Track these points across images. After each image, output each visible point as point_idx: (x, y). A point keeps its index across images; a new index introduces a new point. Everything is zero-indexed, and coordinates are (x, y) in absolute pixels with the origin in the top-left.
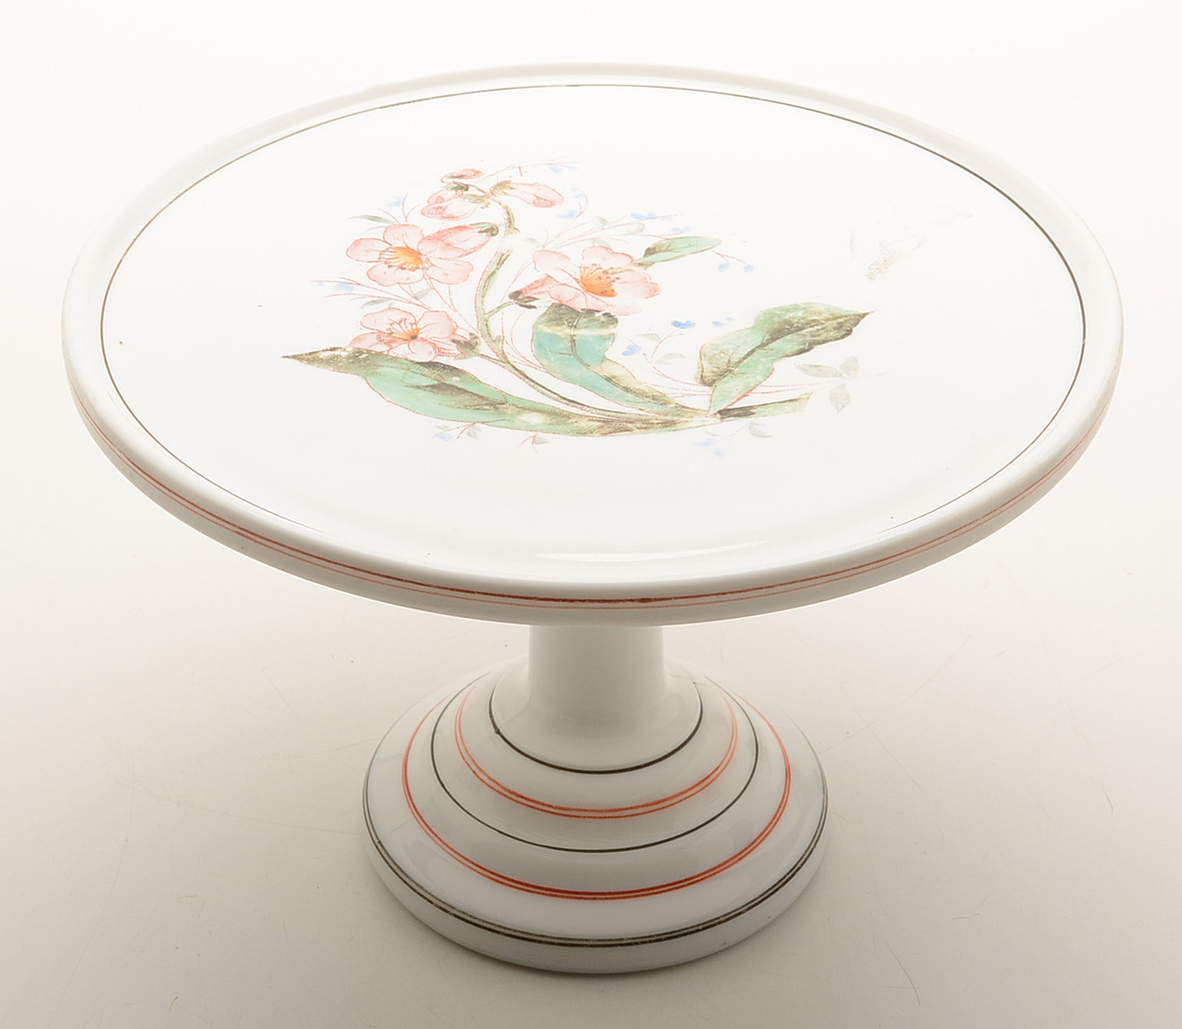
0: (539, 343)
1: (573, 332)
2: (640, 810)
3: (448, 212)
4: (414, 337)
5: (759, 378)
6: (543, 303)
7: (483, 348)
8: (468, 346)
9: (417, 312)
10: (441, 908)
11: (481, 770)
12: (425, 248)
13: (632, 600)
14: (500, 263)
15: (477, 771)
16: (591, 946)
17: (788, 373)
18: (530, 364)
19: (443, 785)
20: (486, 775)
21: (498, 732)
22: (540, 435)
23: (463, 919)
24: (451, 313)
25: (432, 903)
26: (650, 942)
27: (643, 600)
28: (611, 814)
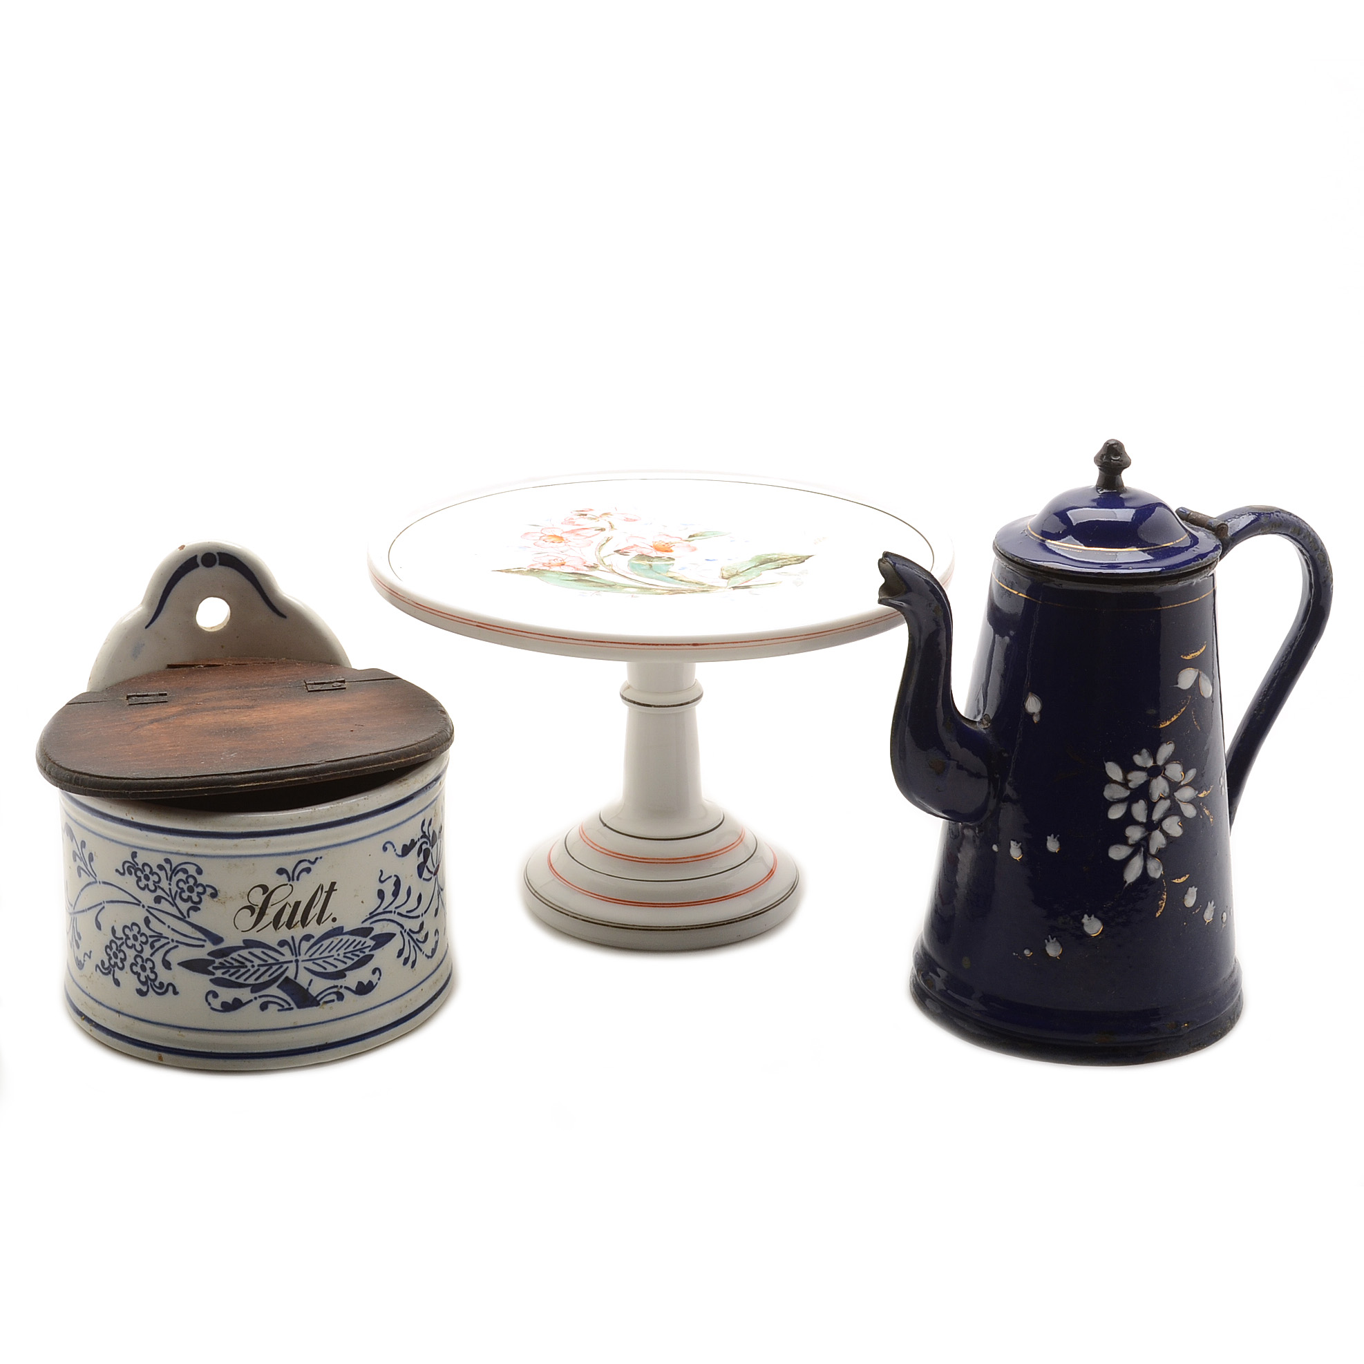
0: (632, 566)
1: (650, 563)
2: (689, 860)
3: (576, 523)
4: (563, 565)
5: (754, 577)
6: (633, 554)
7: (601, 567)
8: (594, 567)
9: (564, 557)
10: (574, 917)
11: (596, 845)
12: (564, 536)
13: (689, 645)
14: (607, 541)
15: (593, 846)
16: (662, 930)
17: (768, 575)
18: (627, 573)
19: (573, 858)
20: (598, 846)
21: (605, 825)
22: (635, 595)
23: (587, 921)
24: (582, 557)
25: (568, 915)
26: (696, 928)
27: (694, 645)
28: (672, 861)
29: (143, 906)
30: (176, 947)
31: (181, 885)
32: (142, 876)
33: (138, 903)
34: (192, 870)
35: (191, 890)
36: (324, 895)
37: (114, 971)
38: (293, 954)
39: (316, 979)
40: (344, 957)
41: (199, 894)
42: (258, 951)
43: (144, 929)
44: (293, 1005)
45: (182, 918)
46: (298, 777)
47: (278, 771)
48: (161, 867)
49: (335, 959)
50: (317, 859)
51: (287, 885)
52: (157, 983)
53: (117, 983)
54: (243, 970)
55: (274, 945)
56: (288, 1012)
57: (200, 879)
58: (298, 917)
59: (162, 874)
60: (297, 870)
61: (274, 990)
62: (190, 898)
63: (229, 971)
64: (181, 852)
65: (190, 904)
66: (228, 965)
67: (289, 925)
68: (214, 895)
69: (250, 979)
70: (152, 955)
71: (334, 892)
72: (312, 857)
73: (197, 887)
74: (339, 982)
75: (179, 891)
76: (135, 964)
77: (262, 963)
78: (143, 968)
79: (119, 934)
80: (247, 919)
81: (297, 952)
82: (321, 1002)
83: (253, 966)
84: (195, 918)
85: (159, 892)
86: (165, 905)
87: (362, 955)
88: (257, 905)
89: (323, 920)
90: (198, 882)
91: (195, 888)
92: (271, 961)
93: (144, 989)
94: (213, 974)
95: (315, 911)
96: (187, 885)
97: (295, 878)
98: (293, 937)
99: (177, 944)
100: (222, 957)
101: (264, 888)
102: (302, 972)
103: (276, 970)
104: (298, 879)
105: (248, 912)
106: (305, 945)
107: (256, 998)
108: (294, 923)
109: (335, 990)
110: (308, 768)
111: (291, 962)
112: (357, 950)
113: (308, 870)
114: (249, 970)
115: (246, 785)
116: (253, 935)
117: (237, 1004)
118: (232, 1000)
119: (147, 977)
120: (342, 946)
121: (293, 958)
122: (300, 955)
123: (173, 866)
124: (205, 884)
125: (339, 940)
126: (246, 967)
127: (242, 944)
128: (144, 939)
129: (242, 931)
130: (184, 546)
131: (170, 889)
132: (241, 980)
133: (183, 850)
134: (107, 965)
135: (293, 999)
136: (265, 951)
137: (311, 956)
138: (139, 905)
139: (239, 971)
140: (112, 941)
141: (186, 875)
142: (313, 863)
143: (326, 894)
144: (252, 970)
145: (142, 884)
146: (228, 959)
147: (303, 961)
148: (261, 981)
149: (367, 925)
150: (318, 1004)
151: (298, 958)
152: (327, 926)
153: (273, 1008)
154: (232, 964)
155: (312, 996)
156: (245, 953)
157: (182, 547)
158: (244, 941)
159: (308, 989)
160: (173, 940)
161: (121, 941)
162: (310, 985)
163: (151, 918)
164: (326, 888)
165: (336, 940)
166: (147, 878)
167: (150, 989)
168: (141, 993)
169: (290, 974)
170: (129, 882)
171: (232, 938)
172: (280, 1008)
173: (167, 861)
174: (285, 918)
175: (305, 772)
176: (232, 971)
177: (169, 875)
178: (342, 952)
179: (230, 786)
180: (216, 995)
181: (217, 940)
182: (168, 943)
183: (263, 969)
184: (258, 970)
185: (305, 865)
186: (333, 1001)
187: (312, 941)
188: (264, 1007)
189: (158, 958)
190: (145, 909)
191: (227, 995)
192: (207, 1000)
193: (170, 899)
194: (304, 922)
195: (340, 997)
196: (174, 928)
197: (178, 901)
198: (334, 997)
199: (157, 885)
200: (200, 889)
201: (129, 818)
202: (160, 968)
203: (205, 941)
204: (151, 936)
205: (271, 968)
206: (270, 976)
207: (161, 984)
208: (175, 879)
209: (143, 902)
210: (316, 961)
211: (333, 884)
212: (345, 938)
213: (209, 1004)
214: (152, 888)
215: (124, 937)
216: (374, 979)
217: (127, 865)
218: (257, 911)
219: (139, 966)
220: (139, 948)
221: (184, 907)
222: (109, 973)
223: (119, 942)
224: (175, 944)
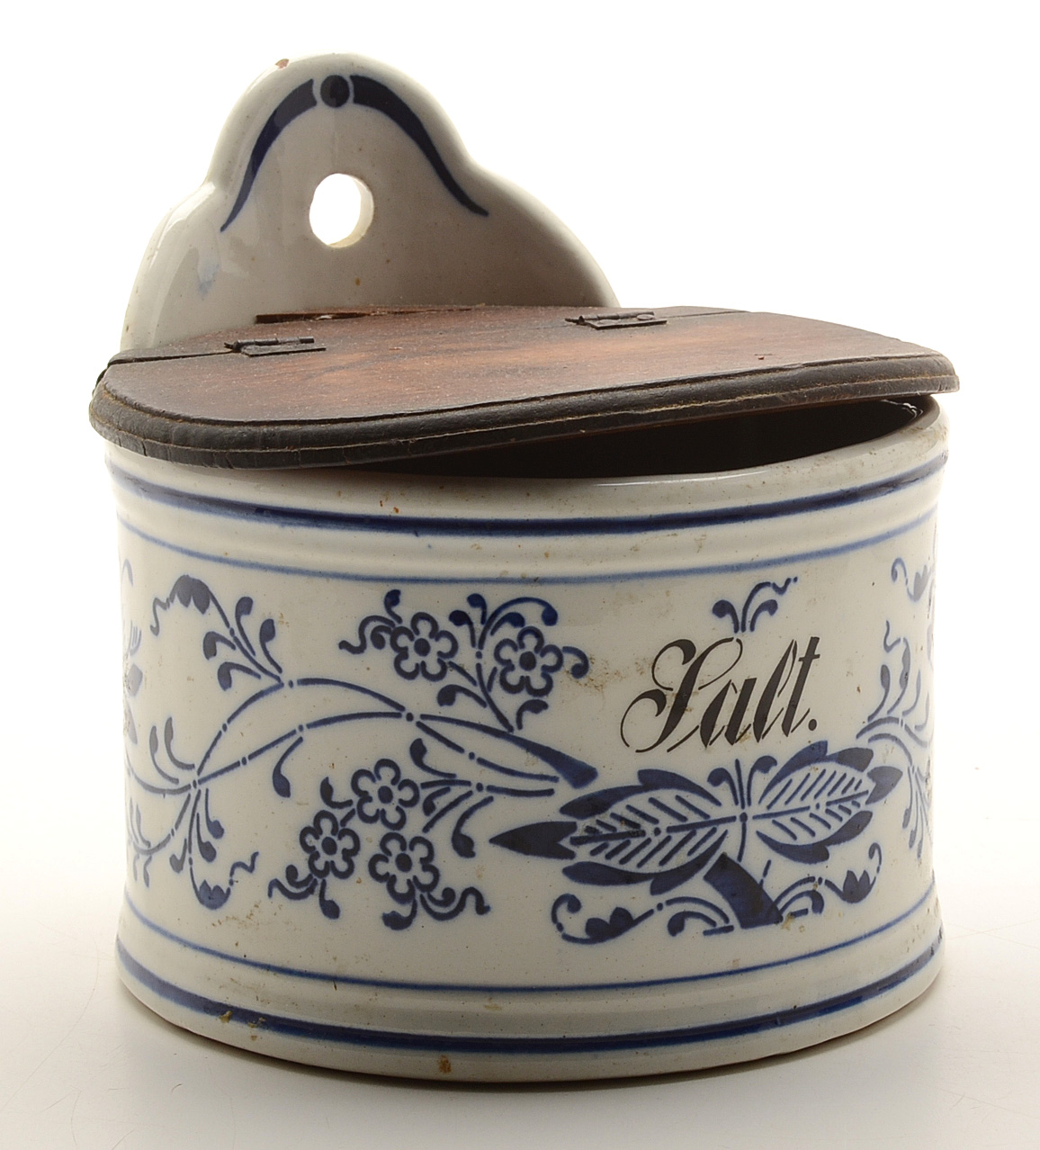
29: (410, 717)
30: (488, 801)
31: (507, 653)
32: (411, 645)
33: (397, 710)
34: (532, 615)
35: (528, 662)
36: (798, 665)
37: (324, 884)
38: (737, 803)
39: (780, 862)
40: (828, 811)
41: (547, 672)
42: (667, 796)
43: (410, 771)
44: (734, 921)
45: (505, 731)
46: (761, 392)
47: (719, 382)
48: (459, 618)
49: (812, 815)
50: (788, 581)
51: (731, 640)
52: (437, 894)
53: (331, 910)
54: (635, 842)
55: (701, 779)
56: (723, 936)
57: (553, 635)
58: (749, 717)
59: (462, 633)
60: (751, 606)
61: (697, 886)
62: (525, 683)
63: (605, 846)
64: (509, 576)
65: (524, 697)
66: (605, 832)
67: (732, 735)
68: (580, 671)
69: (650, 862)
70: (426, 829)
71: (814, 661)
72: (778, 575)
73: (542, 655)
74: (817, 870)
75: (500, 668)
76: (383, 857)
77: (676, 823)
78: (404, 863)
79: (343, 792)
80: (648, 721)
81: (745, 797)
82: (785, 914)
83: (657, 832)
84: (536, 728)
85: (453, 678)
86: (465, 708)
87: (855, 811)
88: (671, 689)
89: (793, 725)
90: (547, 643)
91: (538, 656)
92: (694, 818)
93: (404, 911)
94: (571, 855)
95: (780, 703)
96: (520, 652)
97: (748, 625)
98: (737, 763)
99: (490, 794)
100: (592, 814)
101: (687, 647)
102: (753, 843)
103: (704, 840)
104: (752, 628)
105: (650, 705)
106: (761, 781)
107: (660, 907)
108: (741, 730)
109: (809, 887)
110: (777, 375)
111: (733, 819)
112: (847, 799)
113: (771, 607)
114: (649, 841)
115: (664, 409)
116: (660, 760)
117: (622, 922)
118: (610, 913)
119: (414, 883)
120: (824, 788)
121: (736, 811)
122: (749, 804)
123: (490, 610)
124: (560, 647)
125: (820, 771)
126: (643, 833)
127: (635, 782)
128: (407, 794)
129: (638, 751)
130: (287, 61)
131: (479, 667)
132: (631, 866)
133: (516, 569)
134: (303, 872)
135: (733, 906)
136: (684, 795)
137: (769, 807)
138: (398, 716)
139: (628, 843)
140: (321, 815)
141: (519, 630)
142: (781, 591)
143: (801, 663)
144: (656, 841)
145: (408, 666)
146: (606, 817)
147: (755, 817)
148: (672, 865)
149: (863, 743)
150: (777, 918)
151: (748, 810)
152: (801, 738)
153: (694, 927)
154: (614, 829)
155: (769, 899)
156: (640, 801)
157: (283, 63)
158: (643, 774)
159: (762, 881)
160: (480, 787)
161: (346, 810)
162: (765, 873)
163: (429, 742)
164: (802, 652)
165: (814, 770)
166: (423, 648)
167: (420, 909)
168: (395, 922)
169: (730, 848)
170: (377, 667)
171: (616, 770)
172: (709, 927)
173: (476, 600)
174: (724, 718)
175: (772, 383)
176: (613, 844)
177: (478, 635)
178: (823, 799)
179: (632, 412)
180: (574, 904)
181: (580, 774)
182: (469, 794)
183: (677, 837)
184: (668, 839)
185: (766, 595)
186: (805, 912)
187: (774, 771)
188: (676, 926)
189: (441, 835)
190: (413, 723)
191: (599, 901)
192: (554, 918)
193: (477, 690)
194: (760, 729)
195: (818, 904)
196: (483, 756)
197: (498, 693)
198: (806, 903)
199: (446, 661)
200: (550, 659)
201: (385, 509)
202: (446, 857)
203: (555, 779)
204: (426, 785)
205: (693, 834)
206: (690, 853)
207: (449, 893)
208: (491, 642)
209: (412, 707)
210: (779, 819)
211: (814, 642)
212: (831, 767)
213: (560, 927)
214: (433, 668)
215: (356, 799)
216: (871, 867)
217: (372, 625)
218: (670, 701)
219: (392, 859)
220: (393, 817)
221: (509, 704)
222: (311, 891)
223: (339, 814)
224: (485, 794)
